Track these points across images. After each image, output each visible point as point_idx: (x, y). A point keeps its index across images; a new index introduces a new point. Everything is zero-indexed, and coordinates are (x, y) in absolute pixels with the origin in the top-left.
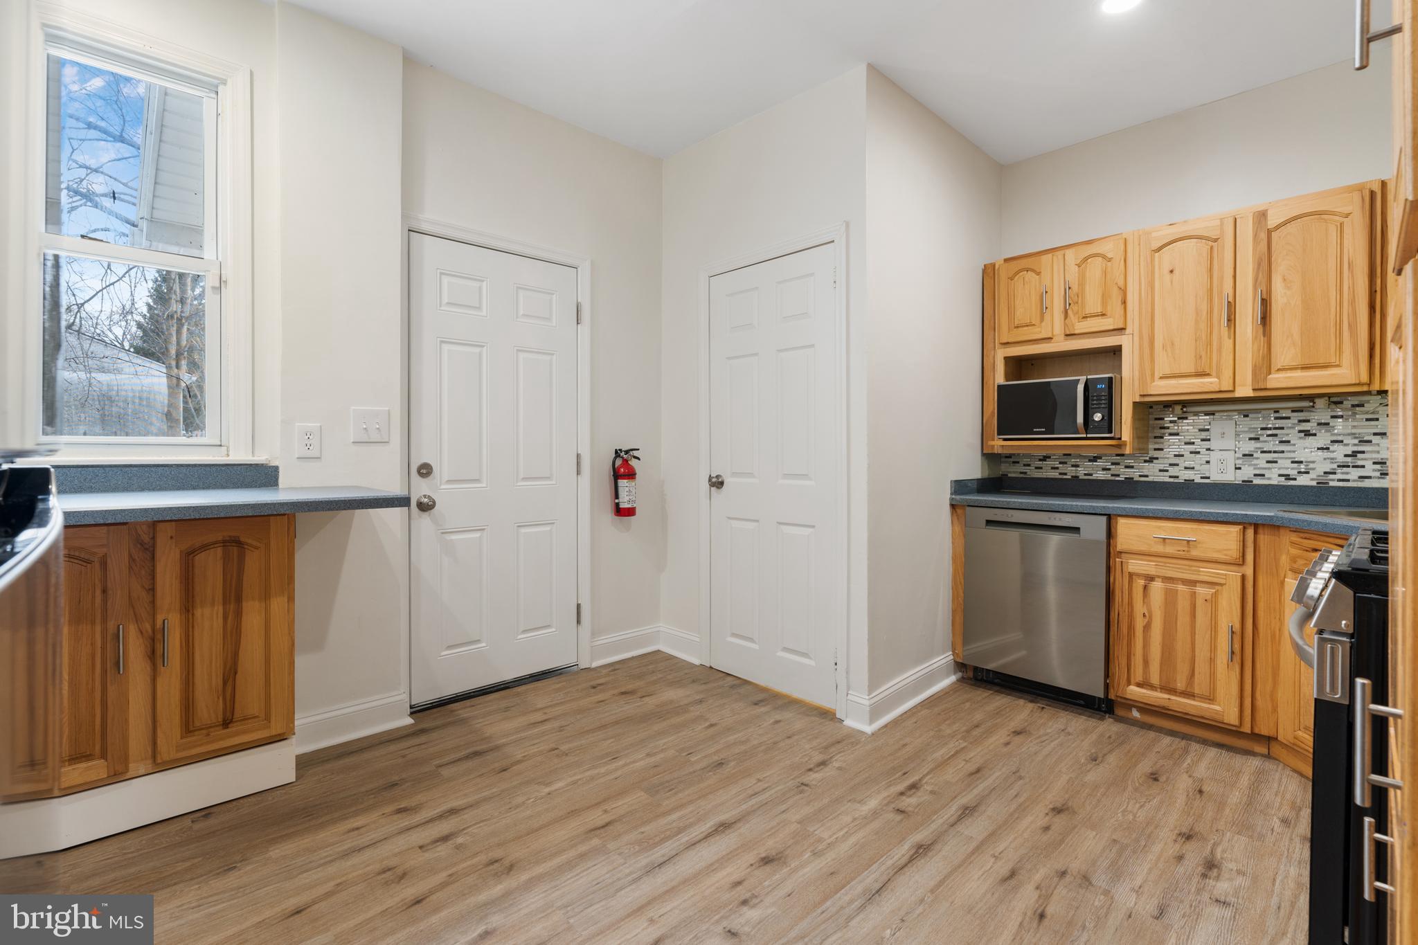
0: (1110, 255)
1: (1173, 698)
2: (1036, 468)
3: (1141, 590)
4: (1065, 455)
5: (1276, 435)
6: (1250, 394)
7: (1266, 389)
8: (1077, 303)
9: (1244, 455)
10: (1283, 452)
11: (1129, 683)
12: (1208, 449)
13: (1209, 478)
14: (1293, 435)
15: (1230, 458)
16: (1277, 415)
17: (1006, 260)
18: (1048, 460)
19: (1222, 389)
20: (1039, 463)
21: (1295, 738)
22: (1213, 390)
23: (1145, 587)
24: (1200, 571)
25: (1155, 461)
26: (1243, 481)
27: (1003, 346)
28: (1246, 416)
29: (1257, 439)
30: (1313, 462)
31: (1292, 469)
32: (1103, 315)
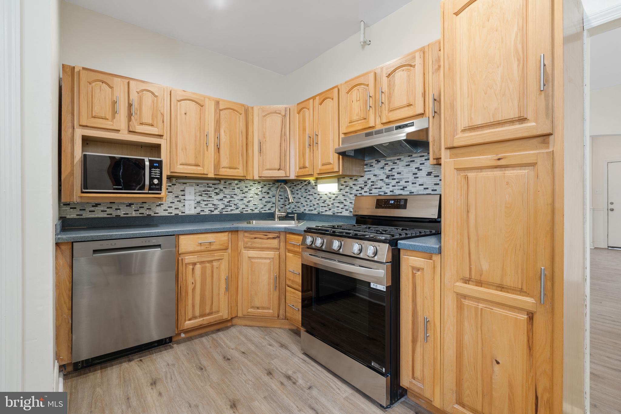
0: (156, 94)
1: (204, 318)
2: (90, 211)
3: (191, 270)
4: (111, 203)
5: (207, 194)
6: (213, 176)
7: (219, 175)
8: (137, 114)
9: (197, 202)
10: (210, 201)
11: (185, 321)
12: (184, 200)
13: (184, 213)
14: (213, 195)
15: (193, 203)
16: (208, 186)
17: (84, 69)
18: (98, 206)
19: (205, 173)
20: (93, 209)
21: (248, 313)
22: (202, 173)
23: (193, 269)
24: (215, 255)
25: (162, 205)
26: (197, 213)
27: (81, 127)
28: (198, 185)
29: (201, 195)
30: (219, 205)
31: (213, 208)
32: (152, 125)
